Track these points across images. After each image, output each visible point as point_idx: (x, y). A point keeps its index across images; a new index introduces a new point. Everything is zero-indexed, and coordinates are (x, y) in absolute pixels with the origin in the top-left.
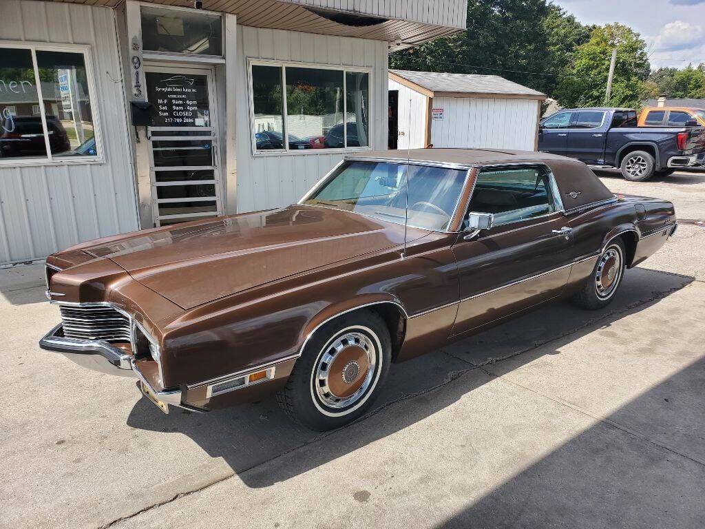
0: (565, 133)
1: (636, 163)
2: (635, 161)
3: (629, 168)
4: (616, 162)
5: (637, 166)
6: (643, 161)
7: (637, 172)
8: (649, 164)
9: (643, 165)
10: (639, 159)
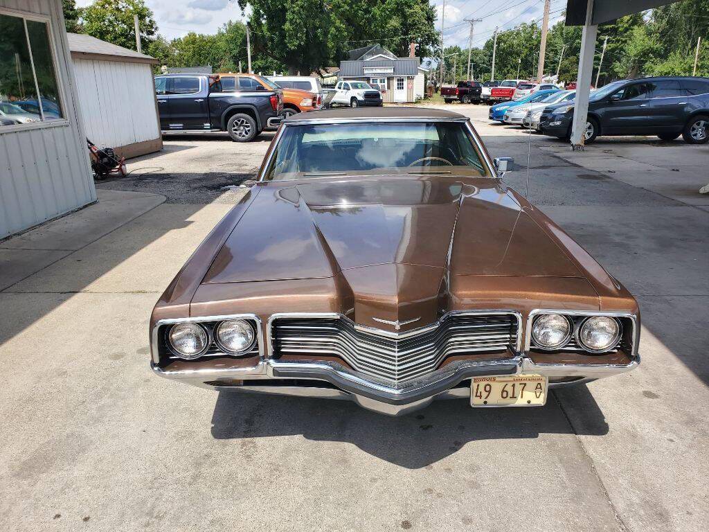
0: (164, 99)
1: (240, 126)
2: (239, 123)
3: (236, 130)
4: (222, 125)
5: (242, 128)
6: (246, 123)
7: (244, 133)
8: (252, 126)
9: (247, 127)
10: (243, 121)
